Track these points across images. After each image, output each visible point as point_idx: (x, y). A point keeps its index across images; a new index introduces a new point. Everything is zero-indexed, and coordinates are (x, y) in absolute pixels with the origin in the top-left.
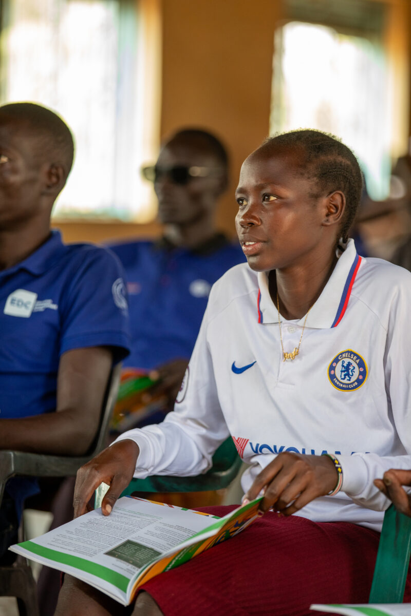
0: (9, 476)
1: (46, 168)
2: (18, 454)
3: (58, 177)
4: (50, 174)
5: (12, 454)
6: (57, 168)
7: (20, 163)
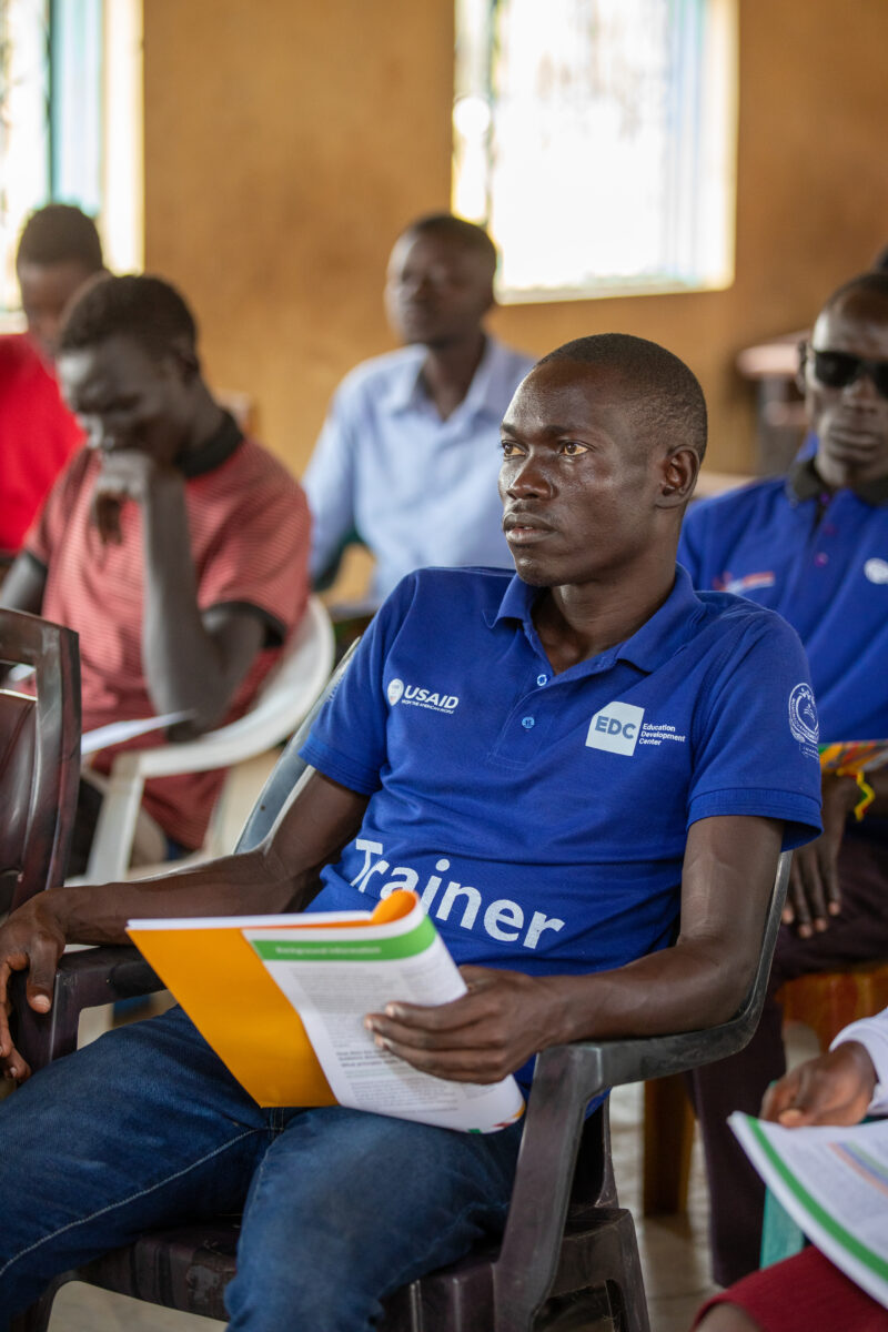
0: (593, 1094)
1: (660, 457)
2: (609, 1046)
3: (682, 472)
4: (667, 469)
5: (598, 1050)
6: (678, 457)
7: (613, 454)
